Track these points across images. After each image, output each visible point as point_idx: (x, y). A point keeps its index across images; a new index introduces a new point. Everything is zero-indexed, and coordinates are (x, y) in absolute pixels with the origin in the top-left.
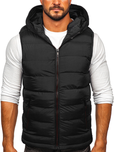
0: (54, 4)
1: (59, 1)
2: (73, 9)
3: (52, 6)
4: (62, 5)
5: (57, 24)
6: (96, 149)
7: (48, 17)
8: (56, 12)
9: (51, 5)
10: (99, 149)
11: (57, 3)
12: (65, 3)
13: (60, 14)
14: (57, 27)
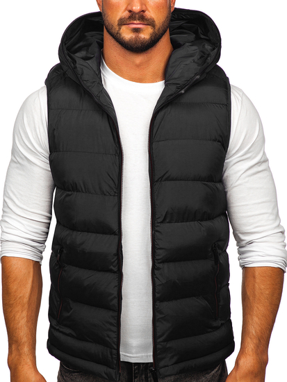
0: (130, 11)
1: (142, 4)
2: (179, 19)
3: (126, 14)
4: (151, 14)
5: (138, 59)
6: (238, 375)
7: (117, 44)
8: (136, 31)
9: (122, 13)
10: (245, 376)
11: (137, 8)
12: (158, 7)
13: (146, 35)
14: (138, 66)
